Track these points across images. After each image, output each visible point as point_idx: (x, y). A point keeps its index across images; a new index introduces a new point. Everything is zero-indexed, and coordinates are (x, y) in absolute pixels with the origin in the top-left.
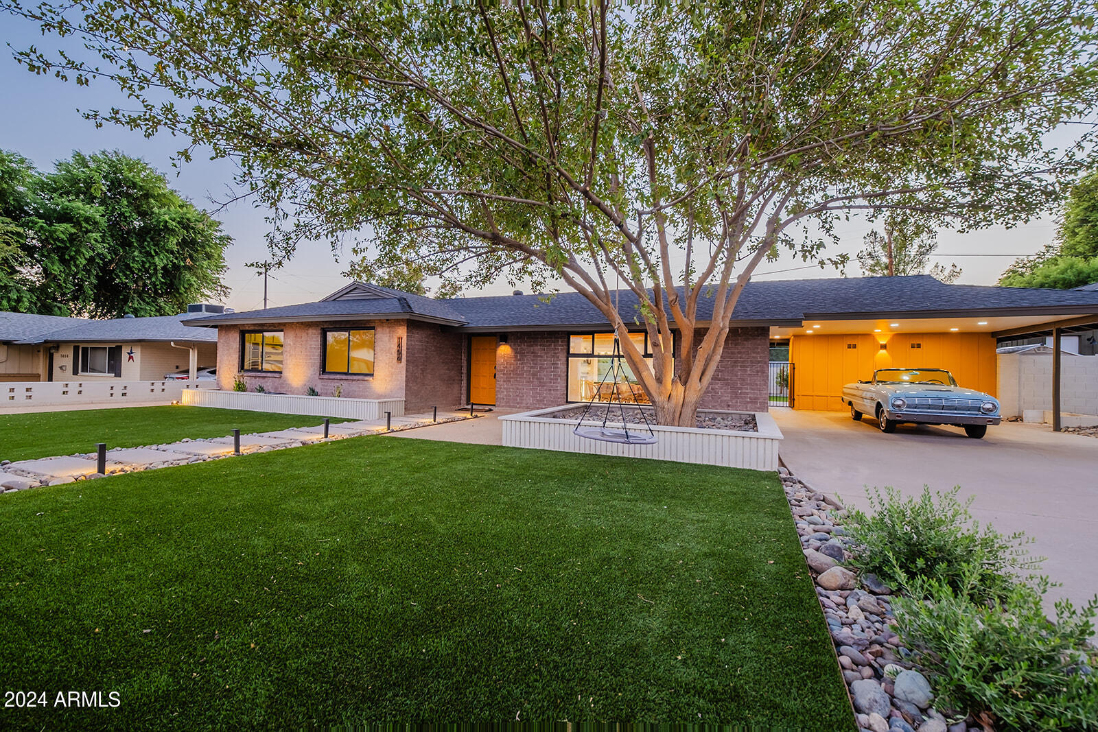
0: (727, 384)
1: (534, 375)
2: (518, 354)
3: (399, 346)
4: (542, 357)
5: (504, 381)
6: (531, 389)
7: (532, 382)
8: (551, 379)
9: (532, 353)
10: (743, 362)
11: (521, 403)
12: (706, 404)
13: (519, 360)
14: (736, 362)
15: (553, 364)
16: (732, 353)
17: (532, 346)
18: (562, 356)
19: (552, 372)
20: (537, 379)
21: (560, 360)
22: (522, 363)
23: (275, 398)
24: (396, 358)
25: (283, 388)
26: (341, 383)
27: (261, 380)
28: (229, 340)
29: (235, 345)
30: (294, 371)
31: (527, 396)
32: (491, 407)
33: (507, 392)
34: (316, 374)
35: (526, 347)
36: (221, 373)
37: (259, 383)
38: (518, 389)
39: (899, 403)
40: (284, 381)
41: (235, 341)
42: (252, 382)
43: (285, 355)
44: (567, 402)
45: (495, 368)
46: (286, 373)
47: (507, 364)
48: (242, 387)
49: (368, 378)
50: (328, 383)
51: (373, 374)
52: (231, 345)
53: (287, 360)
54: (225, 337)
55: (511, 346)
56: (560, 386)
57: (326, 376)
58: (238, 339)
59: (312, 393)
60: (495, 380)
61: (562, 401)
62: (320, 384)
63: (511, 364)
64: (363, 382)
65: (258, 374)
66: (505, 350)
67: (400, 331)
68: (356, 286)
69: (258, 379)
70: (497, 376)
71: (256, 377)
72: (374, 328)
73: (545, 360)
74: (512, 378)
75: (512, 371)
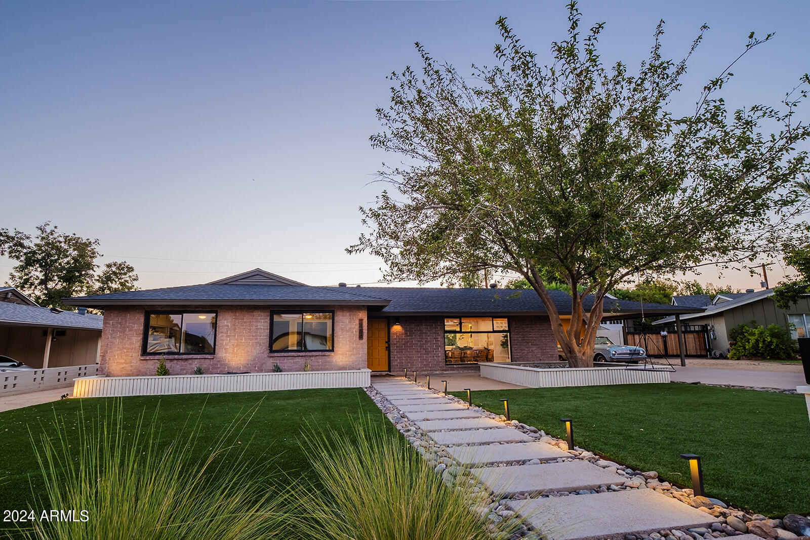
0: (539, 348)
1: (421, 346)
2: (408, 331)
3: (361, 326)
4: (426, 333)
5: (397, 352)
6: (419, 357)
7: (420, 352)
8: (434, 349)
9: (419, 330)
10: (545, 335)
11: (413, 368)
12: (529, 360)
13: (409, 336)
14: (542, 335)
15: (435, 338)
16: (540, 330)
17: (419, 326)
18: (441, 332)
19: (434, 344)
20: (424, 349)
21: (439, 336)
22: (412, 339)
23: (240, 378)
24: (358, 336)
25: (216, 368)
26: (297, 359)
27: (180, 363)
28: (126, 321)
29: (136, 327)
30: (233, 351)
31: (416, 363)
32: (387, 373)
33: (400, 360)
34: (263, 353)
35: (414, 326)
36: (107, 359)
37: (178, 366)
38: (409, 357)
39: (614, 353)
40: (219, 362)
41: (136, 323)
42: (168, 365)
43: (219, 336)
44: (446, 365)
45: (386, 342)
46: (221, 354)
47: (399, 339)
48: (164, 372)
49: (327, 353)
50: (280, 360)
51: (333, 350)
52: (128, 327)
53: (222, 340)
54: (115, 319)
55: (401, 326)
56: (441, 354)
57: (276, 354)
58: (142, 320)
59: (278, 369)
60: (387, 352)
61: (443, 364)
62: (270, 363)
63: (402, 339)
64: (323, 357)
65: (176, 356)
66: (397, 328)
67: (360, 314)
68: (258, 273)
69: (175, 362)
70: (391, 348)
71: (171, 360)
72: (333, 312)
73: (429, 336)
74: (403, 349)
75: (404, 344)
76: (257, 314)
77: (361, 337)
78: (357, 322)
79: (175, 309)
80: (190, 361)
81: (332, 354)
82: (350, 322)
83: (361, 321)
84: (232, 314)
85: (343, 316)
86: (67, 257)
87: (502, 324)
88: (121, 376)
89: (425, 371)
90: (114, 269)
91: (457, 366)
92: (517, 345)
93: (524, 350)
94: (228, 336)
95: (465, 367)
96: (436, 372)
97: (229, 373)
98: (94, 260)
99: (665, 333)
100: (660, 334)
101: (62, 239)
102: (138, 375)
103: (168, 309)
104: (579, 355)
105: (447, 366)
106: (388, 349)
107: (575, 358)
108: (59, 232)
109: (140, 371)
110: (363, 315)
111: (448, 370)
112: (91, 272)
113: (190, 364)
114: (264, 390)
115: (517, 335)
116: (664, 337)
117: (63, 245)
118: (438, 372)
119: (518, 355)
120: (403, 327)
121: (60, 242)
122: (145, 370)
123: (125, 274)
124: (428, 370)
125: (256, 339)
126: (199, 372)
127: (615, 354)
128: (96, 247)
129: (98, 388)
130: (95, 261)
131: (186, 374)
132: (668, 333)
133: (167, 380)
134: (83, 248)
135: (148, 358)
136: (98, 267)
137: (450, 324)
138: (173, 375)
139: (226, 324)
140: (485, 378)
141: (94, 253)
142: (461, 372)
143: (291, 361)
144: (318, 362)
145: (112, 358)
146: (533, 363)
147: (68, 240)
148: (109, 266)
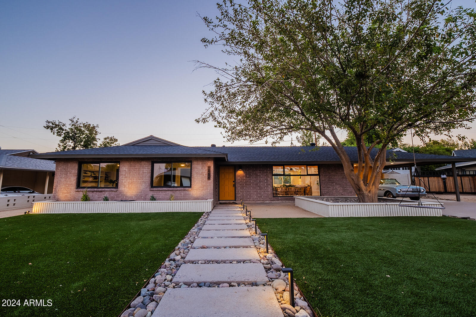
0: (341, 186)
1: (256, 184)
2: (247, 175)
3: (209, 171)
4: (260, 176)
5: (240, 188)
6: (255, 191)
7: (255, 188)
8: (265, 186)
9: (255, 174)
11: (251, 198)
12: (334, 194)
13: (248, 178)
14: (343, 177)
15: (266, 179)
16: (341, 174)
17: (254, 171)
18: (270, 175)
19: (265, 183)
20: (258, 186)
21: (269, 177)
22: (250, 179)
23: (128, 204)
24: (207, 178)
25: (118, 197)
26: (168, 192)
27: (97, 193)
28: (68, 168)
29: (73, 171)
30: (129, 186)
31: (253, 195)
32: (233, 201)
33: (242, 193)
34: (146, 188)
35: (251, 171)
36: (57, 190)
37: (97, 195)
38: (248, 191)
39: (399, 190)
40: (120, 193)
41: (73, 169)
42: (90, 195)
43: (121, 177)
44: (273, 197)
45: (234, 182)
46: (121, 188)
47: (242, 179)
48: (86, 199)
49: (187, 189)
50: (157, 193)
51: (190, 187)
52: (69, 171)
53: (122, 180)
54: (62, 166)
55: (243, 171)
56: (270, 189)
57: (154, 189)
58: (77, 167)
59: (153, 199)
60: (234, 188)
61: (271, 196)
62: (151, 194)
63: (244, 180)
64: (184, 191)
65: (95, 189)
66: (240, 173)
67: (209, 163)
68: (151, 138)
69: (95, 193)
70: (236, 185)
71: (93, 192)
72: (191, 162)
73: (262, 178)
74: (245, 186)
75: (244, 183)
76: (143, 163)
77: (209, 178)
78: (207, 168)
79: (95, 161)
80: (103, 193)
81: (190, 189)
82: (202, 168)
83: (209, 167)
84: (128, 163)
85: (198, 164)
86: (84, 134)
87: (314, 170)
88: (65, 201)
89: (259, 200)
90: (108, 140)
91: (281, 198)
92: (324, 184)
93: (330, 188)
94: (125, 177)
95: (287, 199)
96: (266, 202)
97: (122, 201)
98: (97, 136)
99: (445, 176)
100: (441, 177)
101: (82, 125)
102: (74, 201)
103: (91, 160)
104: (366, 193)
105: (274, 198)
106: (235, 186)
107: (363, 194)
108: (80, 121)
109: (75, 198)
110: (211, 164)
111: (275, 201)
112: (95, 142)
113: (103, 194)
114: (142, 212)
115: (324, 177)
116: (444, 179)
117: (82, 128)
118: (268, 202)
119: (325, 191)
120: (244, 172)
122: (78, 197)
123: (113, 143)
124: (261, 200)
125: (143, 179)
126: (106, 199)
127: (400, 192)
128: (97, 129)
129: (46, 208)
130: (97, 137)
131: (101, 200)
132: (447, 176)
133: (89, 204)
134: (92, 130)
135: (79, 190)
136: (99, 139)
137: (278, 170)
138: (94, 201)
139: (124, 169)
140: (297, 207)
141: (96, 132)
142: (284, 202)
143: (164, 193)
144: (181, 194)
145: (60, 190)
146: (334, 197)
147: (85, 126)
148: (106, 139)
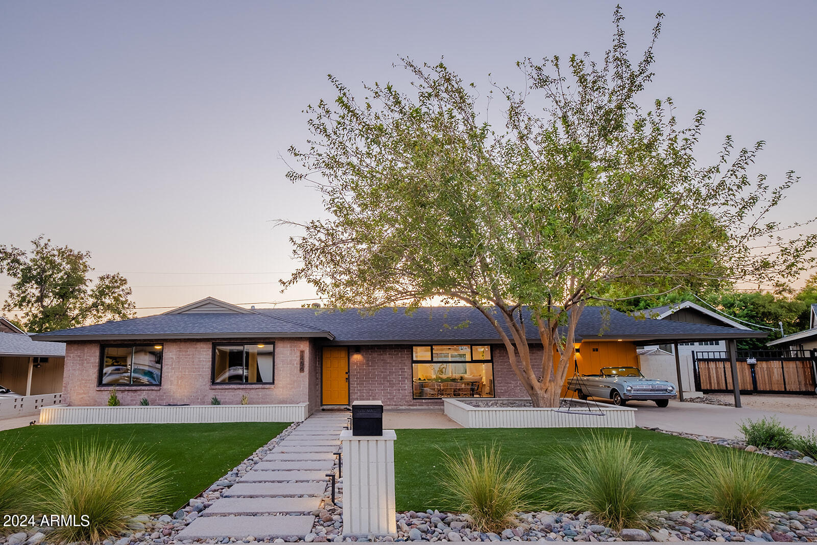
1: (385, 378)
2: (369, 361)
3: (302, 357)
4: (390, 363)
5: (357, 384)
6: (382, 390)
7: (382, 384)
8: (400, 381)
9: (382, 360)
12: (517, 394)
13: (371, 366)
15: (400, 369)
17: (382, 354)
18: (408, 362)
19: (400, 375)
20: (388, 381)
21: (406, 366)
22: (374, 369)
23: (179, 409)
24: (299, 369)
25: (162, 400)
26: (238, 392)
27: (131, 394)
28: (84, 354)
29: (92, 359)
30: (178, 383)
31: (379, 396)
32: (345, 407)
33: (361, 393)
34: (205, 385)
35: (376, 356)
36: (69, 389)
37: (128, 397)
38: (370, 390)
39: (629, 388)
40: (165, 393)
41: (92, 356)
42: (120, 396)
43: (165, 368)
44: (414, 399)
45: (347, 373)
46: (166, 385)
47: (360, 369)
48: (115, 402)
49: (268, 386)
50: (221, 392)
51: (273, 383)
52: (86, 360)
53: (168, 372)
54: (76, 352)
55: (362, 355)
56: (407, 385)
57: (217, 387)
58: (98, 354)
59: (216, 402)
60: (347, 383)
61: (409, 398)
62: (211, 395)
63: (364, 369)
64: (263, 390)
65: (127, 388)
66: (357, 357)
67: (302, 346)
68: (211, 302)
69: (126, 393)
70: (351, 380)
71: (123, 391)
72: (273, 343)
73: (393, 366)
74: (364, 381)
75: (364, 375)
76: (200, 347)
77: (302, 370)
78: (298, 354)
79: (126, 343)
81: (272, 386)
82: (291, 354)
83: (302, 352)
84: (177, 347)
85: (283, 347)
86: (61, 271)
87: (483, 352)
88: (80, 406)
89: (389, 405)
90: (107, 282)
91: (427, 401)
92: (501, 377)
93: (510, 383)
94: (173, 369)
95: (436, 402)
96: (401, 407)
97: (170, 405)
98: (86, 274)
99: (753, 361)
100: (746, 361)
101: (56, 253)
102: (94, 405)
103: (119, 343)
104: (540, 393)
105: (415, 401)
106: (348, 379)
108: (52, 245)
109: (96, 401)
110: (306, 347)
111: (416, 405)
112: (83, 287)
113: (139, 395)
114: (200, 422)
115: (501, 365)
116: (752, 366)
117: (56, 258)
118: (404, 407)
119: (502, 389)
120: (364, 357)
121: (54, 256)
122: (101, 400)
123: (118, 287)
124: (392, 405)
125: (199, 372)
126: (145, 403)
128: (87, 260)
129: (59, 416)
130: (87, 276)
131: (135, 405)
132: (757, 361)
133: (118, 410)
134: (75, 260)
135: (102, 389)
136: (91, 281)
137: (421, 353)
138: (124, 405)
139: (171, 356)
141: (86, 266)
142: (432, 407)
143: (232, 393)
144: (258, 395)
145: (72, 389)
146: (508, 400)
147: (61, 253)
148: (102, 279)
